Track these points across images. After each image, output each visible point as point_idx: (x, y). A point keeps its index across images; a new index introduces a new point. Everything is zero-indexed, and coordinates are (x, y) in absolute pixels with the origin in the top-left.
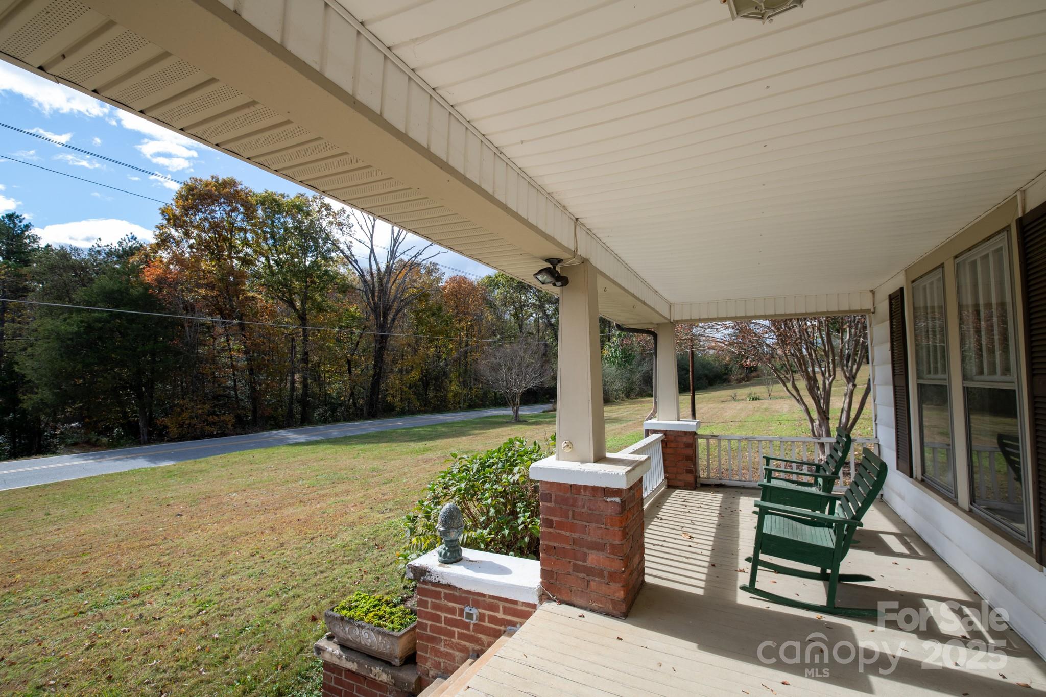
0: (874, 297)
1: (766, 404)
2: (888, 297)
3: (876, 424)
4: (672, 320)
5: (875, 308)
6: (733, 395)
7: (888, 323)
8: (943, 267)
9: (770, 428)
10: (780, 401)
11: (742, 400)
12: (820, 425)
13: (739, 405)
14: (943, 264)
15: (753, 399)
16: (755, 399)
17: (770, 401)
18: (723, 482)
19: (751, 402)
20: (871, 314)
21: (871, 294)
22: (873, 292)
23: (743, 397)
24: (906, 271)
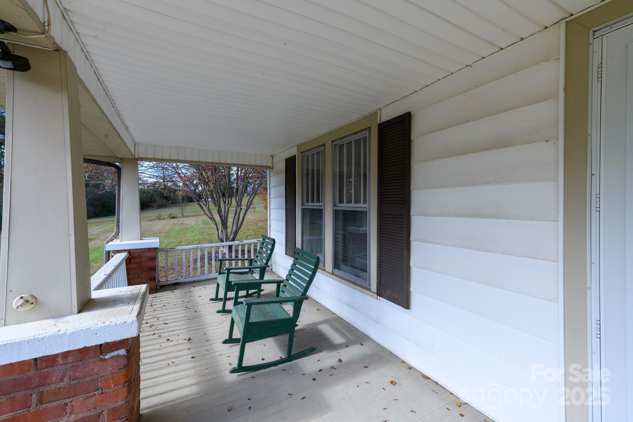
0: (273, 159)
1: (181, 220)
2: (285, 159)
3: (270, 230)
4: (136, 157)
5: (273, 166)
6: (158, 216)
7: (284, 174)
8: (324, 146)
9: (186, 235)
10: (189, 218)
11: (165, 219)
12: (222, 232)
13: (163, 222)
14: (325, 144)
15: (172, 218)
16: (173, 218)
17: (183, 219)
18: (179, 281)
19: (171, 220)
20: (271, 169)
21: (271, 157)
22: (272, 156)
23: (165, 217)
24: (297, 146)
